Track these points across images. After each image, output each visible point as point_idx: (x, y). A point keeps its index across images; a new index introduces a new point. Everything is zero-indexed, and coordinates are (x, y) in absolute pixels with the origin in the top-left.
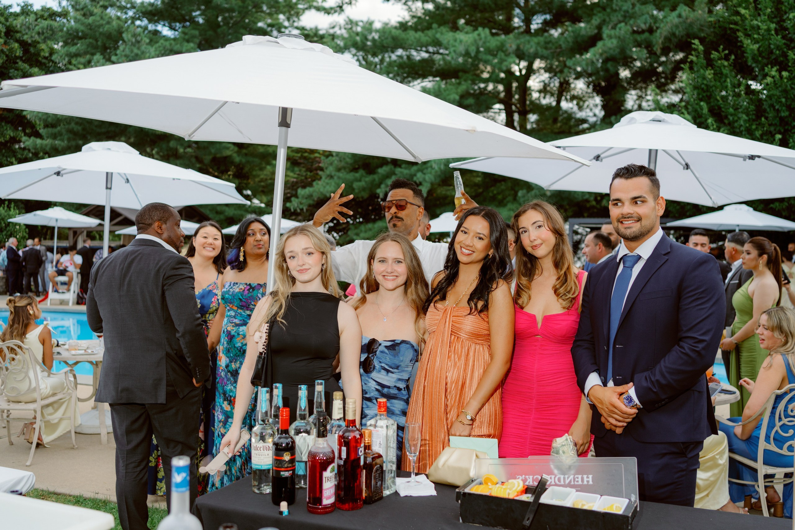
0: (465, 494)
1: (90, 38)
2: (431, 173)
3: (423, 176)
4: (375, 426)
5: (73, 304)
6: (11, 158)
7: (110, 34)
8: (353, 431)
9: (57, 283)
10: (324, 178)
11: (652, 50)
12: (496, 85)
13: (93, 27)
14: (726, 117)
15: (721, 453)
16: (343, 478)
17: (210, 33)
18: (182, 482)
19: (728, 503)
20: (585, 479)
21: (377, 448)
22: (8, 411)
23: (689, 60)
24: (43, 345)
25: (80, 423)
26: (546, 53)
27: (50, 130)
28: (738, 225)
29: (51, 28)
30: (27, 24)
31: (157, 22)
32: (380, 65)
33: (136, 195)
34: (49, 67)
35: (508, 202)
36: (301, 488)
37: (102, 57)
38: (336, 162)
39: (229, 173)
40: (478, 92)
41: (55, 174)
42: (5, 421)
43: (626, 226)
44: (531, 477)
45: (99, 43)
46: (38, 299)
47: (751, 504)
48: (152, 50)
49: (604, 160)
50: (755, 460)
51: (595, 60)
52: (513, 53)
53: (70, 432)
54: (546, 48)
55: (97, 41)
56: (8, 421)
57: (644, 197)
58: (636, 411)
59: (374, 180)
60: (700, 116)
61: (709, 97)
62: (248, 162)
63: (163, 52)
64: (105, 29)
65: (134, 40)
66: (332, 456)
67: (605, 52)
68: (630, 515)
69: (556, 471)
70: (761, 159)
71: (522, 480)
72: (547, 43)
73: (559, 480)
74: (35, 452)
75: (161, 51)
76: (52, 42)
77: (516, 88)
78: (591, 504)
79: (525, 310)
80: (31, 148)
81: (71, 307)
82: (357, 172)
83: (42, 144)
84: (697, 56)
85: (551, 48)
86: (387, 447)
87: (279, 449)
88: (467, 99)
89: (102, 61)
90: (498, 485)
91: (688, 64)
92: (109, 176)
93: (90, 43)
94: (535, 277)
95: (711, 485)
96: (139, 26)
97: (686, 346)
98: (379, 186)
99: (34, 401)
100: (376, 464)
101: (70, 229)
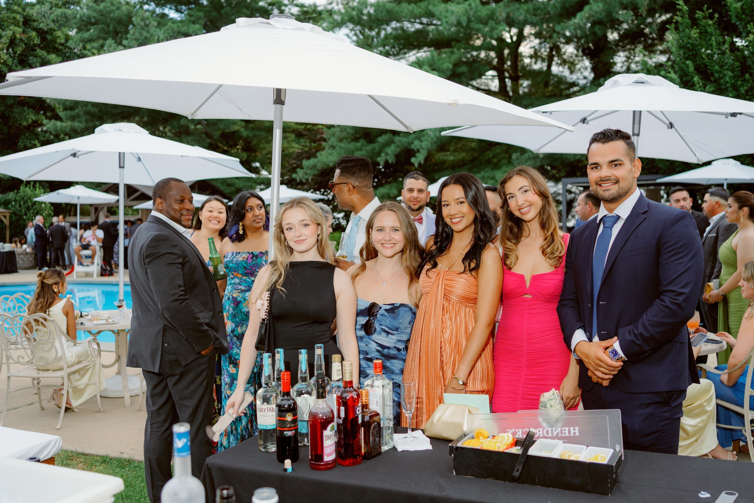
0: (457, 448)
1: (102, 24)
2: (427, 140)
3: (420, 143)
4: (372, 386)
5: (97, 276)
6: (34, 141)
7: (121, 19)
8: (350, 392)
9: (82, 257)
10: (327, 148)
11: (638, 12)
12: (488, 52)
13: (104, 13)
14: (712, 75)
15: (709, 400)
16: (342, 436)
17: (214, 14)
18: (183, 447)
19: (717, 447)
20: (572, 431)
21: (374, 407)
22: (38, 379)
23: (674, 21)
24: (67, 317)
25: (105, 387)
26: (535, 19)
27: (69, 112)
28: (726, 179)
29: (65, 16)
30: (43, 13)
31: (164, 5)
32: (377, 38)
33: (148, 173)
34: (66, 53)
35: (503, 165)
36: (305, 445)
37: (113, 41)
38: (338, 133)
39: (238, 147)
40: (471, 59)
41: (71, 155)
42: (36, 388)
43: (604, 188)
44: (521, 430)
45: (111, 28)
46: (65, 272)
47: (740, 448)
48: (161, 33)
49: (590, 123)
50: (742, 406)
51: (582, 25)
52: (503, 21)
53: (95, 396)
54: (535, 15)
55: (108, 26)
56: (39, 388)
57: (621, 160)
58: (622, 364)
59: (374, 149)
60: (687, 75)
61: (695, 56)
62: (255, 136)
63: (171, 34)
64: (116, 15)
65: (143, 24)
66: (331, 415)
67: (592, 16)
68: (614, 464)
69: (544, 424)
70: (742, 115)
71: (512, 433)
72: (536, 10)
73: (547, 432)
74: (64, 417)
75: (169, 33)
76: (67, 29)
77: (508, 54)
78: (577, 455)
79: (512, 271)
80: (51, 130)
81: (96, 278)
82: (358, 142)
83: (61, 126)
84: (682, 17)
85: (540, 15)
86: (384, 405)
87: (282, 411)
88: (460, 67)
89: (114, 45)
90: (488, 439)
91: (673, 24)
92: (121, 156)
93: (102, 28)
94: (523, 239)
95: (700, 431)
96: (147, 11)
97: (666, 299)
98: (379, 154)
99: (61, 369)
100: (374, 422)
101: (91, 205)
